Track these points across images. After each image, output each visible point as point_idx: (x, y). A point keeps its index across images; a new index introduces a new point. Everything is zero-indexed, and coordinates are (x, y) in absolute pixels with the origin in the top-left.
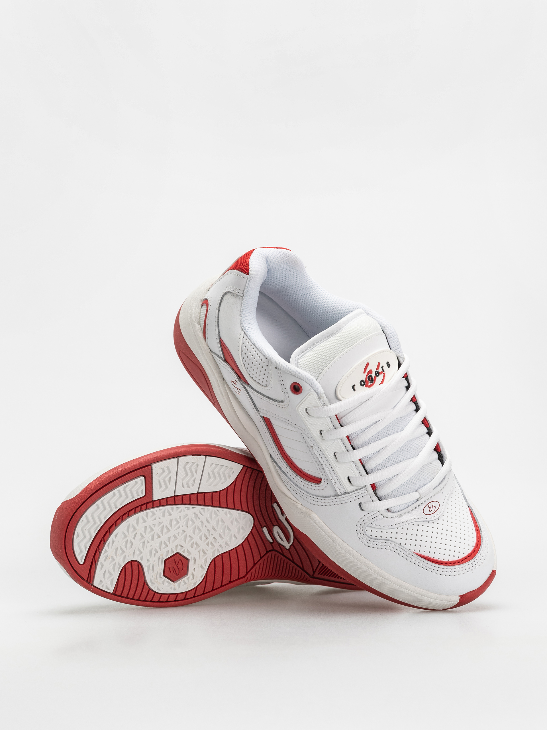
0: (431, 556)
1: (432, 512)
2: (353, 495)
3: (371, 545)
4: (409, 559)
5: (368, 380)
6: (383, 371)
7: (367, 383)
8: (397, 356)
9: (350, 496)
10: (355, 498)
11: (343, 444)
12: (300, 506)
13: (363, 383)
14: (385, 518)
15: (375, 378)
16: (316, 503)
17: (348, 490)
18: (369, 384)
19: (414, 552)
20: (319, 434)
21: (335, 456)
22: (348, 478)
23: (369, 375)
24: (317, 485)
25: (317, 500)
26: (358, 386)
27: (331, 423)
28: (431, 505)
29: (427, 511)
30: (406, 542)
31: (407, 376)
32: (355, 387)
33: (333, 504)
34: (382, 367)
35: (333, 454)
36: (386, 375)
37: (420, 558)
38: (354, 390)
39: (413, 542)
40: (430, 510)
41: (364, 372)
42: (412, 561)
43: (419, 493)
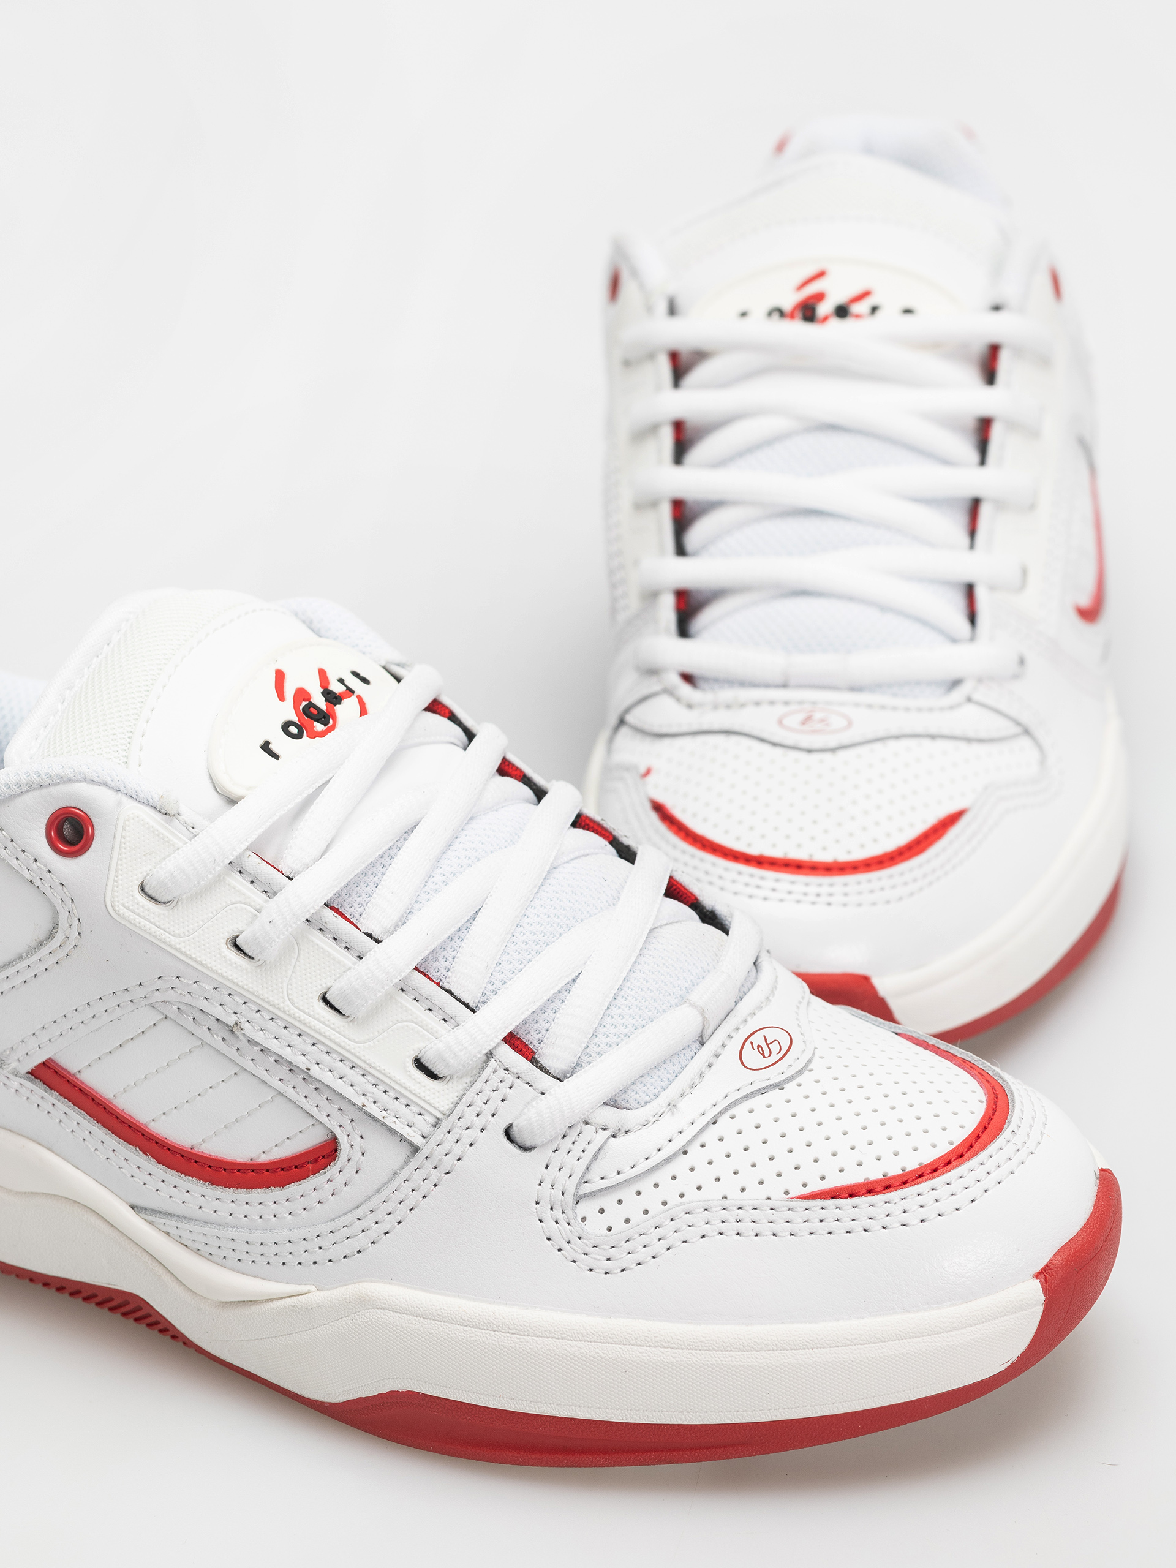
0: (854, 1177)
1: (775, 1057)
2: (467, 1116)
3: (629, 1261)
4: (783, 1228)
5: (307, 718)
6: (351, 691)
7: (309, 726)
9: (460, 1123)
10: (479, 1122)
11: (332, 943)
12: (317, 1297)
14: (620, 1134)
15: (331, 709)
16: (362, 1241)
17: (442, 1109)
18: (319, 729)
19: (790, 1196)
20: (233, 955)
21: (332, 1007)
22: (419, 1064)
23: (305, 703)
24: (332, 1170)
25: (359, 1225)
26: (281, 742)
27: (251, 886)
28: (758, 1039)
29: (752, 1057)
30: (739, 1181)
33: (417, 1195)
34: (341, 683)
35: (322, 1005)
36: (365, 699)
37: (819, 1202)
38: (274, 756)
39: (766, 1170)
40: (763, 1055)
41: (282, 700)
42: (798, 1226)
43: (691, 1005)
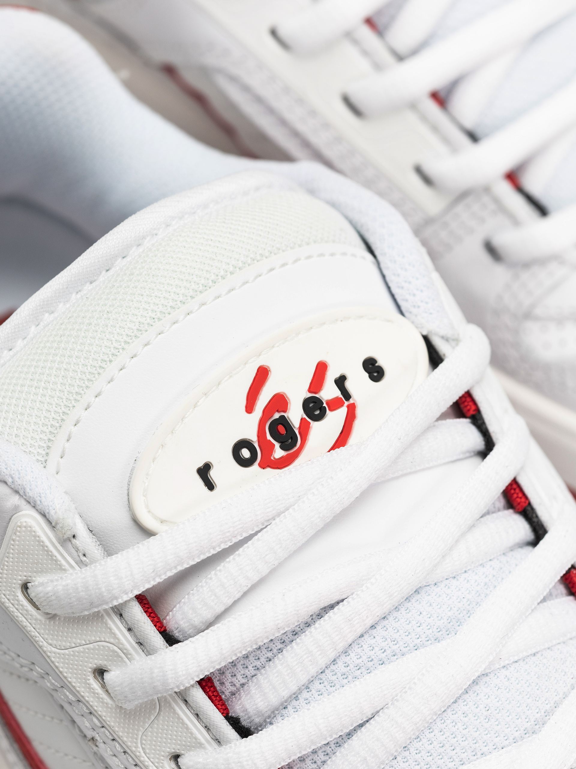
5: (269, 437)
6: (347, 395)
7: (268, 449)
8: (425, 333)
13: (246, 453)
15: (305, 428)
18: (279, 453)
23: (277, 416)
31: (473, 408)
32: (213, 474)
34: (340, 382)
36: (359, 412)
38: (210, 486)
41: (250, 408)
